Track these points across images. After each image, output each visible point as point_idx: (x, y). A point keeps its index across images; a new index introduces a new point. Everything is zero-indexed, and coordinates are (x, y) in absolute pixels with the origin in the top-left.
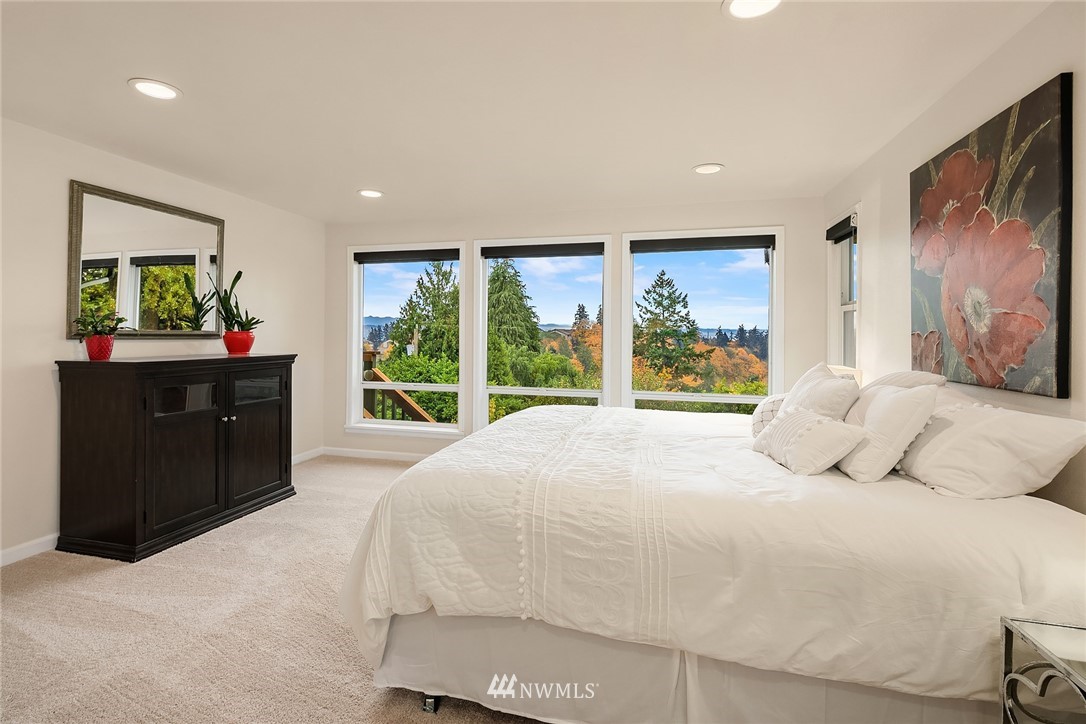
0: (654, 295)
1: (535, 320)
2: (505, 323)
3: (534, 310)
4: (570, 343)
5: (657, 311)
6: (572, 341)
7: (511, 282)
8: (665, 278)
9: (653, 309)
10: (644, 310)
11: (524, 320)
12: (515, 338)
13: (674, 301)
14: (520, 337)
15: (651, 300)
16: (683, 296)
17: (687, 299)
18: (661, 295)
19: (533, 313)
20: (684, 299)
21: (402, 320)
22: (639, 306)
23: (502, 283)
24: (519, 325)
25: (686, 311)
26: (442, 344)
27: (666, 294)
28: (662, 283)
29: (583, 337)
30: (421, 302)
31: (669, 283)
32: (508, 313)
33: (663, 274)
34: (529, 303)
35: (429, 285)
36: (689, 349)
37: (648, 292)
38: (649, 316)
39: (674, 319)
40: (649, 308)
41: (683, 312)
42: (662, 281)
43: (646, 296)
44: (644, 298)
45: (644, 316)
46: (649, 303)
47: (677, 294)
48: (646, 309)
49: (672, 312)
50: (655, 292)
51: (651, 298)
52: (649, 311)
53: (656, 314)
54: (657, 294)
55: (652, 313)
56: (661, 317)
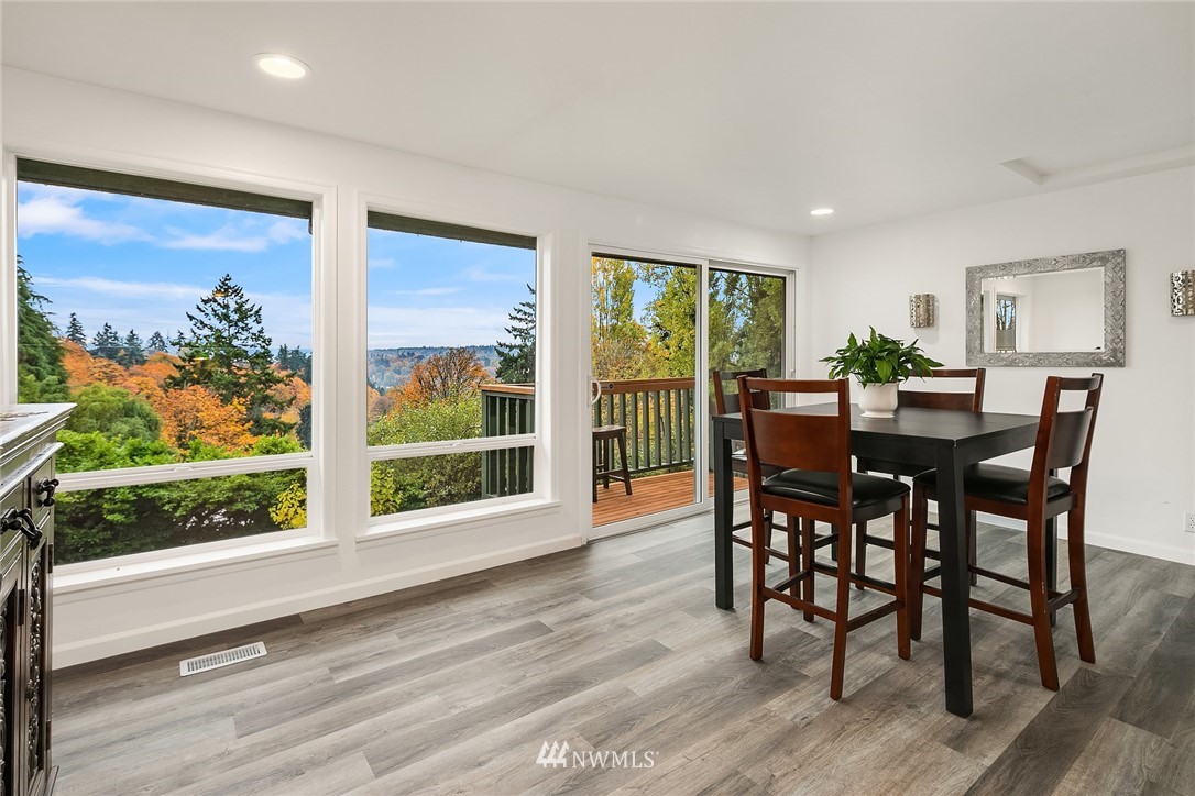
0: (214, 305)
5: (220, 327)
8: (232, 283)
9: (215, 322)
10: (199, 325)
13: (243, 313)
15: (210, 311)
16: (256, 309)
17: (261, 313)
20: (257, 312)
22: (191, 318)
25: (258, 327)
27: (233, 306)
28: (226, 290)
31: (237, 292)
33: (228, 278)
36: (268, 374)
37: (205, 302)
38: (206, 332)
39: (244, 337)
40: (206, 321)
41: (256, 328)
42: (225, 288)
43: (202, 305)
44: (198, 308)
45: (198, 332)
46: (207, 315)
47: (247, 306)
48: (202, 323)
49: (243, 328)
50: (215, 301)
51: (210, 309)
52: (206, 326)
53: (218, 330)
54: (219, 304)
55: (211, 328)
56: (226, 334)
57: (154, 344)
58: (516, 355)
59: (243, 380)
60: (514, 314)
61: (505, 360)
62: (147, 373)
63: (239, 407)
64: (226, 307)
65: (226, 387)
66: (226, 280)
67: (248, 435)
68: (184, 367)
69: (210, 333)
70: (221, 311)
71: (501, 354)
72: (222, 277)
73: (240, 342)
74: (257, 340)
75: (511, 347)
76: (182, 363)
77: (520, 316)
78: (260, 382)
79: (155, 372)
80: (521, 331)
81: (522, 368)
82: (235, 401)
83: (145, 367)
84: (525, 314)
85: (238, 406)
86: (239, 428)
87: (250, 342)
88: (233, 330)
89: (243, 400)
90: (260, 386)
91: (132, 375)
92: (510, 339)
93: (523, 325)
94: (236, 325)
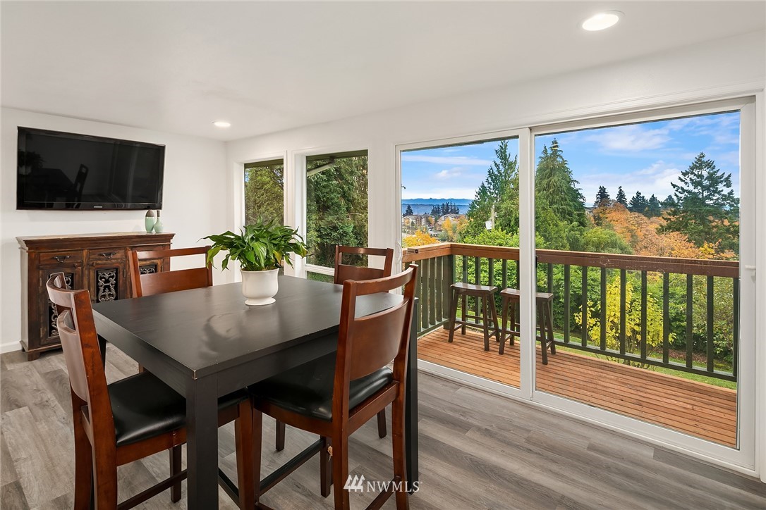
0: (692, 176)
1: (582, 200)
2: (556, 203)
3: (580, 192)
4: (592, 218)
5: (696, 191)
6: (594, 217)
7: (559, 168)
8: (705, 159)
9: (691, 188)
10: (680, 190)
11: (572, 201)
12: (566, 215)
13: (714, 180)
14: (569, 214)
15: (688, 181)
16: (726, 176)
17: (731, 179)
18: (701, 176)
19: (580, 194)
20: (727, 178)
21: (476, 201)
22: (674, 186)
23: (551, 170)
24: (568, 205)
25: (728, 190)
26: (510, 221)
27: (706, 175)
28: (701, 164)
29: (604, 213)
30: (492, 187)
31: (709, 165)
32: (557, 194)
34: (577, 186)
35: (497, 173)
37: (684, 174)
38: (686, 195)
39: (715, 198)
40: (685, 188)
41: (726, 191)
43: (682, 177)
44: (680, 178)
45: (680, 195)
46: (686, 183)
47: (719, 174)
48: (682, 188)
49: (713, 191)
50: (692, 173)
51: (688, 179)
52: (686, 190)
53: (695, 193)
54: (695, 175)
55: (689, 192)
56: (701, 196)
57: (667, 203)
63: (709, 250)
66: (701, 157)
68: (670, 219)
69: (688, 196)
70: (697, 180)
72: (697, 155)
73: (712, 202)
74: (727, 200)
76: (669, 217)
82: (706, 245)
88: (705, 193)
89: (712, 245)
94: (709, 189)
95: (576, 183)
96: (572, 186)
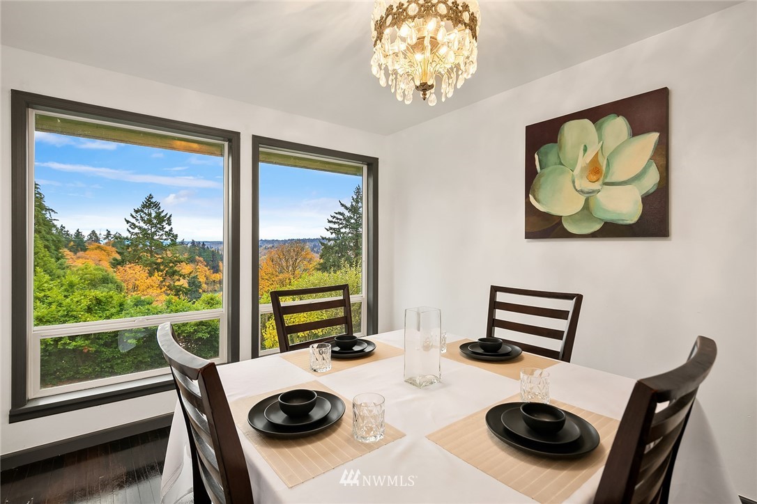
0: (142, 214)
5: (146, 227)
8: (153, 200)
9: (142, 224)
10: (132, 226)
13: (160, 219)
15: (139, 218)
16: (168, 216)
17: (171, 218)
20: (169, 218)
22: (128, 222)
25: (169, 227)
27: (154, 214)
28: (150, 205)
31: (156, 205)
33: (151, 197)
37: (137, 211)
38: (137, 230)
39: (160, 234)
40: (137, 224)
41: (167, 228)
42: (149, 203)
43: (134, 214)
44: (132, 215)
45: (132, 231)
46: (137, 220)
47: (162, 215)
48: (134, 225)
49: (160, 228)
50: (143, 211)
51: (139, 216)
52: (137, 227)
53: (145, 229)
54: (145, 213)
55: (140, 228)
56: (149, 232)
57: (91, 238)
58: (332, 245)
59: (159, 261)
60: (331, 219)
61: (325, 248)
62: (88, 256)
64: (150, 215)
65: (150, 265)
67: (164, 295)
69: (139, 232)
70: (146, 218)
71: (323, 244)
72: (147, 196)
73: (158, 237)
74: (169, 235)
75: (329, 240)
77: (334, 220)
78: (171, 262)
79: (93, 256)
80: (334, 229)
81: (336, 253)
82: (156, 274)
83: (87, 252)
84: (338, 219)
85: (157, 277)
86: (159, 291)
87: (164, 237)
88: (153, 230)
89: (160, 273)
90: (171, 265)
91: (79, 258)
92: (328, 235)
93: (336, 226)
94: (156, 226)
95: (52, 213)
96: (48, 215)
